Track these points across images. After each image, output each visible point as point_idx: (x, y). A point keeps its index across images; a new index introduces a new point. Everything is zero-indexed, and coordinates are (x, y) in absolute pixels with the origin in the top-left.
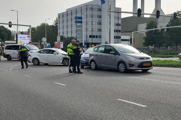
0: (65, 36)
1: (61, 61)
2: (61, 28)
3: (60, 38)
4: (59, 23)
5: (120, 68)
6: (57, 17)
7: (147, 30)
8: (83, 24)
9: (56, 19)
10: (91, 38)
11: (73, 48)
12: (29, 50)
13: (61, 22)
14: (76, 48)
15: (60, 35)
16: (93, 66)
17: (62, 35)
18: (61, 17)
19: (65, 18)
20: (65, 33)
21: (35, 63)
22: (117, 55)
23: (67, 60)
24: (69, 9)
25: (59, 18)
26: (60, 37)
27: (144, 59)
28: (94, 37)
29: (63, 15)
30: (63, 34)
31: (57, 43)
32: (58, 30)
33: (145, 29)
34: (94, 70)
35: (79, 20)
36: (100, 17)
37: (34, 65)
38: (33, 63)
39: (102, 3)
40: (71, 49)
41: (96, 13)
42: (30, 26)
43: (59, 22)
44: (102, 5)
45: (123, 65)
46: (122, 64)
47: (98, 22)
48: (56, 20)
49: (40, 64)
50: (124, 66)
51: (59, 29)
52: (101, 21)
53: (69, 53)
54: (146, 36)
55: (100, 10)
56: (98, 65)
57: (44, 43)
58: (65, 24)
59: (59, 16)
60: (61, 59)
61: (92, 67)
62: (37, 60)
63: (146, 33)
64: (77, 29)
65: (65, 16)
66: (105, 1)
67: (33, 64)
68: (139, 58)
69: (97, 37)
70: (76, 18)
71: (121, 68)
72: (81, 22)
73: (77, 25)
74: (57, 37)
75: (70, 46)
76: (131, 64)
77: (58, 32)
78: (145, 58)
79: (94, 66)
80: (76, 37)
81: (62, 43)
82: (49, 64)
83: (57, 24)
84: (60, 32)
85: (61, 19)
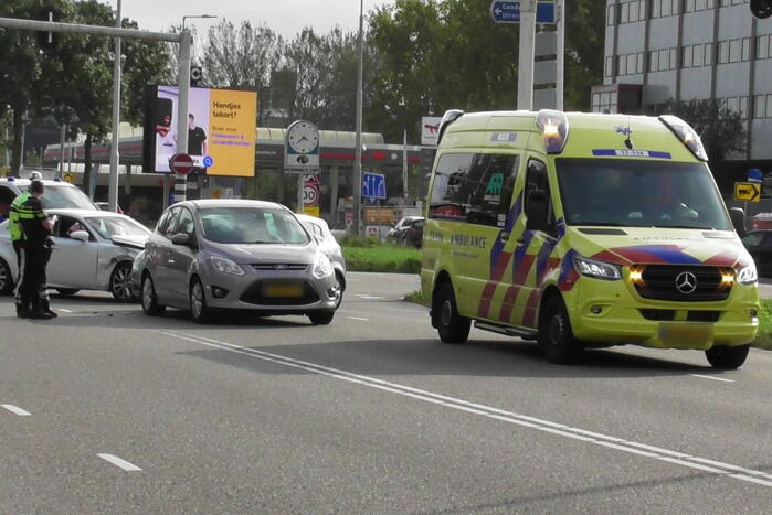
20: (663, 61)
27: (273, 269)
51: (618, 21)
77: (608, 51)
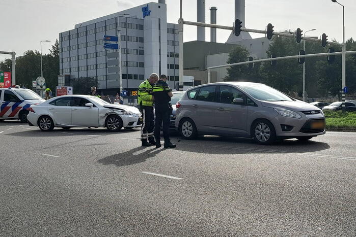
0: (75, 75)
1: (103, 121)
2: (66, 60)
3: (64, 80)
4: (62, 51)
5: (258, 134)
6: (58, 40)
7: (230, 64)
8: (120, 51)
9: (55, 43)
10: (126, 78)
11: (154, 90)
12: (21, 99)
13: (66, 49)
14: (162, 90)
15: (64, 74)
16: (186, 130)
17: (69, 74)
18: (66, 38)
19: (74, 42)
21: (43, 127)
22: (250, 105)
23: (115, 119)
24: (81, 24)
25: (62, 41)
26: (64, 78)
27: (311, 114)
28: (130, 77)
29: (70, 36)
30: (70, 72)
31: (61, 89)
32: (61, 64)
33: (227, 62)
34: (188, 139)
35: (111, 43)
36: (141, 40)
37: (42, 130)
38: (39, 125)
39: (144, 14)
40: (147, 93)
41: (133, 33)
42: (13, 54)
43: (62, 49)
44: (144, 18)
45: (267, 127)
46: (264, 126)
47: (137, 50)
48: (55, 45)
49: (55, 128)
50: (268, 130)
52: (142, 48)
53: (143, 102)
54: (228, 75)
55: (141, 27)
56: (200, 128)
57: (41, 87)
58: (74, 53)
59: (62, 38)
60: (101, 116)
61: (183, 132)
62: (49, 120)
63: (227, 69)
64: (108, 59)
65: (74, 37)
66: (150, 11)
67: (40, 127)
68: (303, 112)
69: (136, 77)
70: (106, 38)
71: (261, 134)
72: (116, 47)
73: (108, 52)
74: (59, 78)
75: (146, 86)
76: (285, 125)
78: (314, 112)
79: (190, 130)
80: (97, 77)
81: (70, 89)
82: (71, 128)
83: (58, 52)
84: (65, 67)
85: (66, 44)
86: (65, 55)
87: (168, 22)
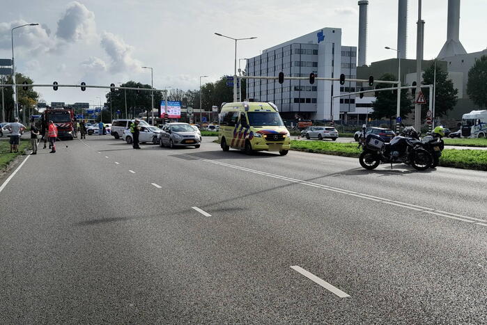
2: (251, 85)
10: (298, 102)
15: (249, 98)
18: (252, 65)
19: (258, 68)
25: (249, 67)
28: (302, 101)
29: (255, 62)
30: (254, 96)
36: (315, 64)
39: (319, 39)
44: (319, 42)
51: (249, 87)
52: (316, 72)
55: (316, 52)
59: (249, 64)
65: (258, 63)
66: (324, 36)
69: (308, 101)
85: (251, 70)
86: (251, 81)
87: (342, 45)
